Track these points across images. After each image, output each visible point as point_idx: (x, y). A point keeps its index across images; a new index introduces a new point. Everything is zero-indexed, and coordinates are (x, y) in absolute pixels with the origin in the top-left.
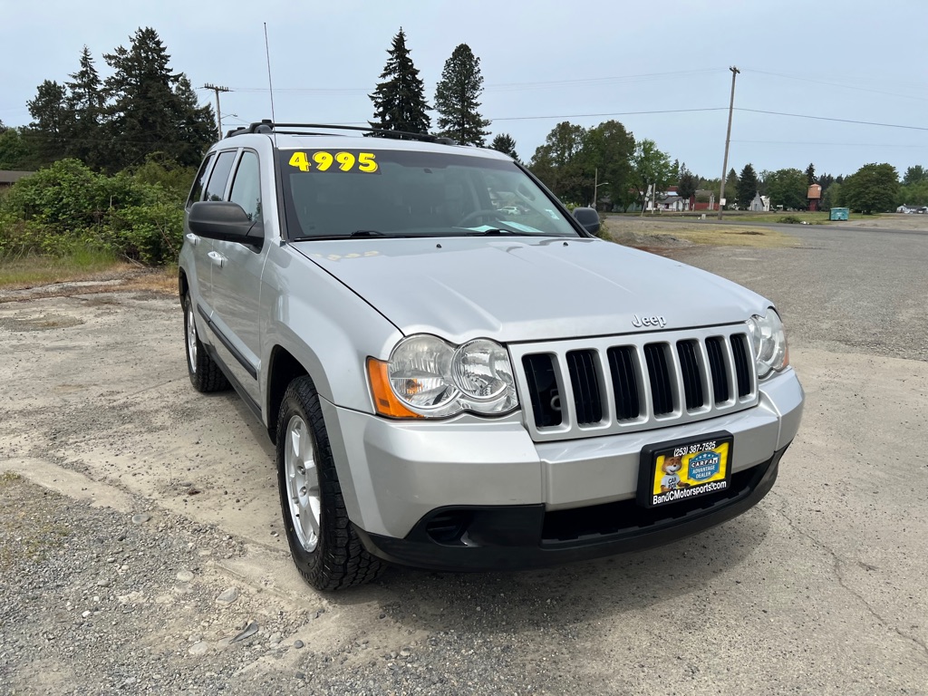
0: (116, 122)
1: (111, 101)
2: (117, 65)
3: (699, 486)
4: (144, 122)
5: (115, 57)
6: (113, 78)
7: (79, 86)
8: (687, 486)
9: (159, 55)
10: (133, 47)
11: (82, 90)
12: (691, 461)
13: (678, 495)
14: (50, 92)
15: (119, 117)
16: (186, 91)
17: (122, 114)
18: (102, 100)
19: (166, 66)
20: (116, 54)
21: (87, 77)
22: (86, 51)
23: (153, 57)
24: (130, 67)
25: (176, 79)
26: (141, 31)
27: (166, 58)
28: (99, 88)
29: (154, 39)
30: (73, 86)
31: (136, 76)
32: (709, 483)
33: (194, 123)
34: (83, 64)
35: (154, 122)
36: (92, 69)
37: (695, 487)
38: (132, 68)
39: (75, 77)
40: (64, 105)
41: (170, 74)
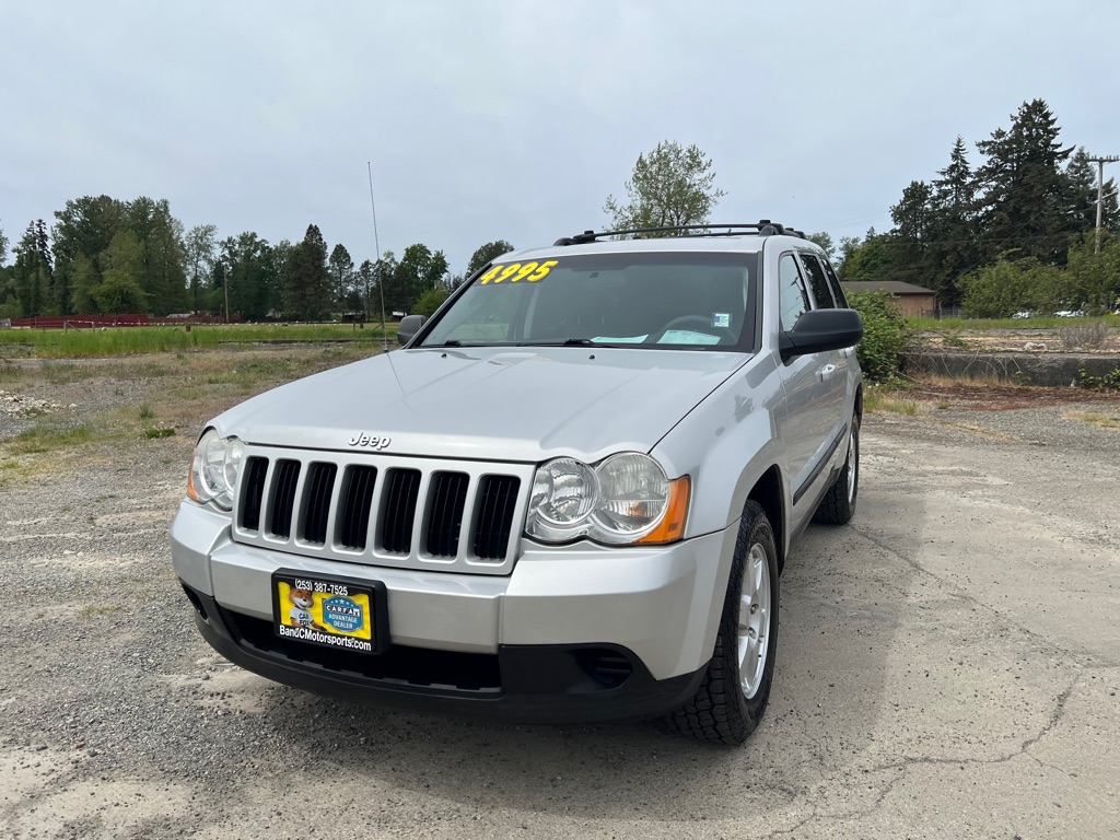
0: (983, 217)
1: (979, 195)
2: (990, 152)
3: (337, 636)
4: (1015, 214)
5: (989, 143)
6: (984, 167)
7: (947, 182)
8: (323, 631)
9: (1046, 130)
10: (1014, 127)
11: (949, 187)
12: (325, 603)
13: (309, 635)
14: (916, 193)
15: (987, 211)
16: (1081, 167)
17: (990, 208)
18: (970, 194)
19: (1053, 142)
20: (991, 139)
21: (958, 171)
22: (959, 142)
23: (1038, 133)
24: (1007, 150)
25: (1065, 155)
26: (1026, 105)
27: (1054, 132)
28: (969, 180)
29: (1041, 111)
30: (940, 184)
31: (1012, 161)
32: (349, 638)
33: (1086, 206)
34: (953, 157)
35: (1029, 212)
36: (963, 161)
37: (332, 635)
38: (1011, 151)
39: (943, 173)
40: (929, 206)
41: (1057, 150)
